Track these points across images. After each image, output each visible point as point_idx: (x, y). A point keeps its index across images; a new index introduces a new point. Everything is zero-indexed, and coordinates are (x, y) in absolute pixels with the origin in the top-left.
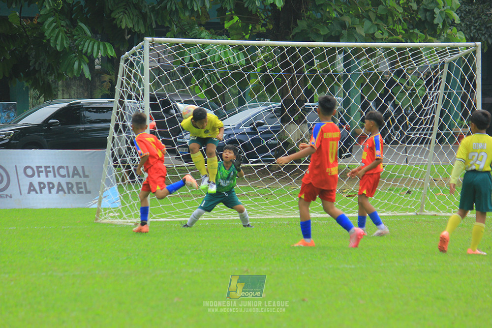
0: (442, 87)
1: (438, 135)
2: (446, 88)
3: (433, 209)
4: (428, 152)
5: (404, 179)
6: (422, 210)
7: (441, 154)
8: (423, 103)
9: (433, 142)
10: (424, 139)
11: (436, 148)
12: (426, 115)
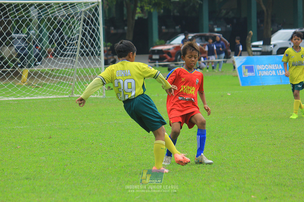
0: (81, 25)
1: (80, 52)
2: (83, 25)
3: (78, 93)
4: (75, 62)
5: (62, 77)
6: (72, 94)
7: (82, 63)
8: (71, 34)
9: (77, 56)
10: (72, 54)
11: (80, 59)
12: (73, 41)
